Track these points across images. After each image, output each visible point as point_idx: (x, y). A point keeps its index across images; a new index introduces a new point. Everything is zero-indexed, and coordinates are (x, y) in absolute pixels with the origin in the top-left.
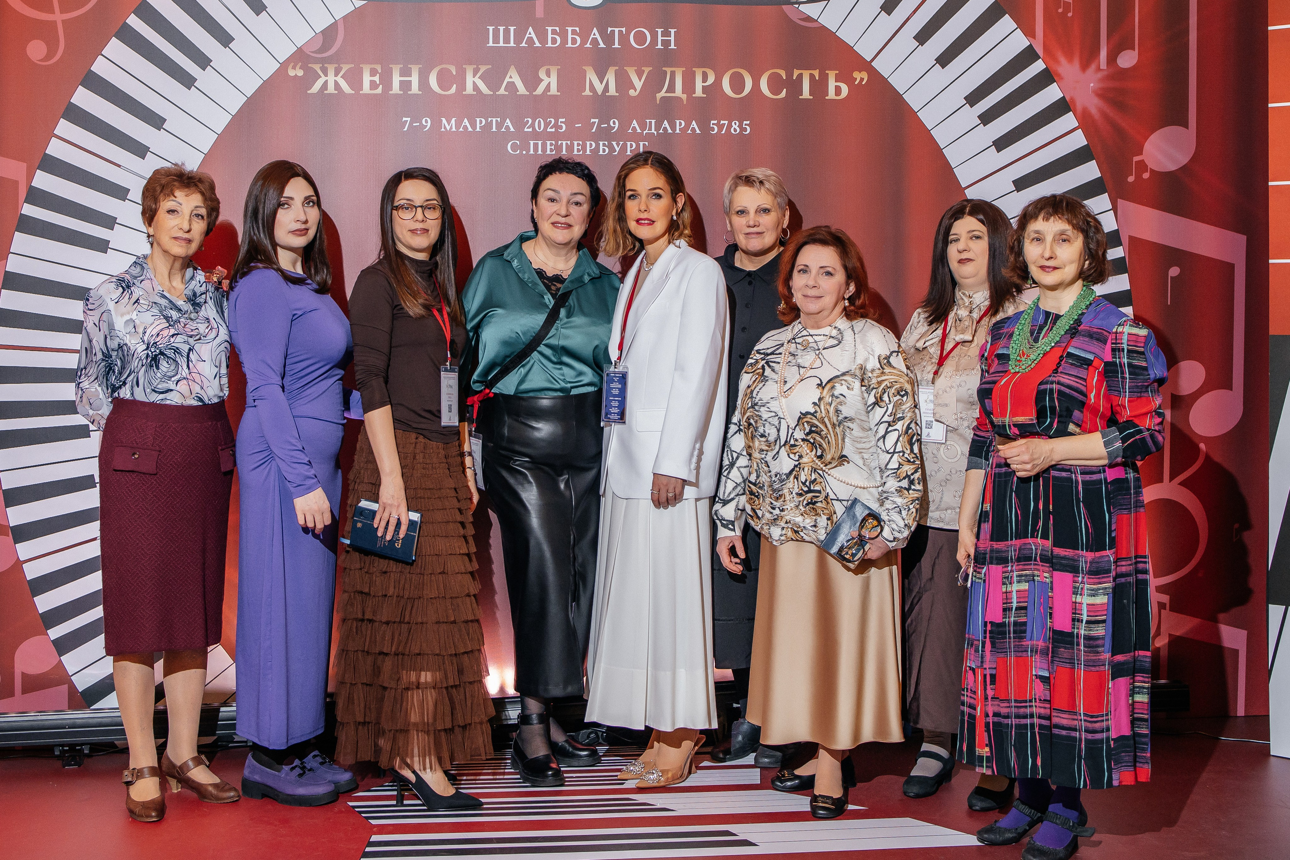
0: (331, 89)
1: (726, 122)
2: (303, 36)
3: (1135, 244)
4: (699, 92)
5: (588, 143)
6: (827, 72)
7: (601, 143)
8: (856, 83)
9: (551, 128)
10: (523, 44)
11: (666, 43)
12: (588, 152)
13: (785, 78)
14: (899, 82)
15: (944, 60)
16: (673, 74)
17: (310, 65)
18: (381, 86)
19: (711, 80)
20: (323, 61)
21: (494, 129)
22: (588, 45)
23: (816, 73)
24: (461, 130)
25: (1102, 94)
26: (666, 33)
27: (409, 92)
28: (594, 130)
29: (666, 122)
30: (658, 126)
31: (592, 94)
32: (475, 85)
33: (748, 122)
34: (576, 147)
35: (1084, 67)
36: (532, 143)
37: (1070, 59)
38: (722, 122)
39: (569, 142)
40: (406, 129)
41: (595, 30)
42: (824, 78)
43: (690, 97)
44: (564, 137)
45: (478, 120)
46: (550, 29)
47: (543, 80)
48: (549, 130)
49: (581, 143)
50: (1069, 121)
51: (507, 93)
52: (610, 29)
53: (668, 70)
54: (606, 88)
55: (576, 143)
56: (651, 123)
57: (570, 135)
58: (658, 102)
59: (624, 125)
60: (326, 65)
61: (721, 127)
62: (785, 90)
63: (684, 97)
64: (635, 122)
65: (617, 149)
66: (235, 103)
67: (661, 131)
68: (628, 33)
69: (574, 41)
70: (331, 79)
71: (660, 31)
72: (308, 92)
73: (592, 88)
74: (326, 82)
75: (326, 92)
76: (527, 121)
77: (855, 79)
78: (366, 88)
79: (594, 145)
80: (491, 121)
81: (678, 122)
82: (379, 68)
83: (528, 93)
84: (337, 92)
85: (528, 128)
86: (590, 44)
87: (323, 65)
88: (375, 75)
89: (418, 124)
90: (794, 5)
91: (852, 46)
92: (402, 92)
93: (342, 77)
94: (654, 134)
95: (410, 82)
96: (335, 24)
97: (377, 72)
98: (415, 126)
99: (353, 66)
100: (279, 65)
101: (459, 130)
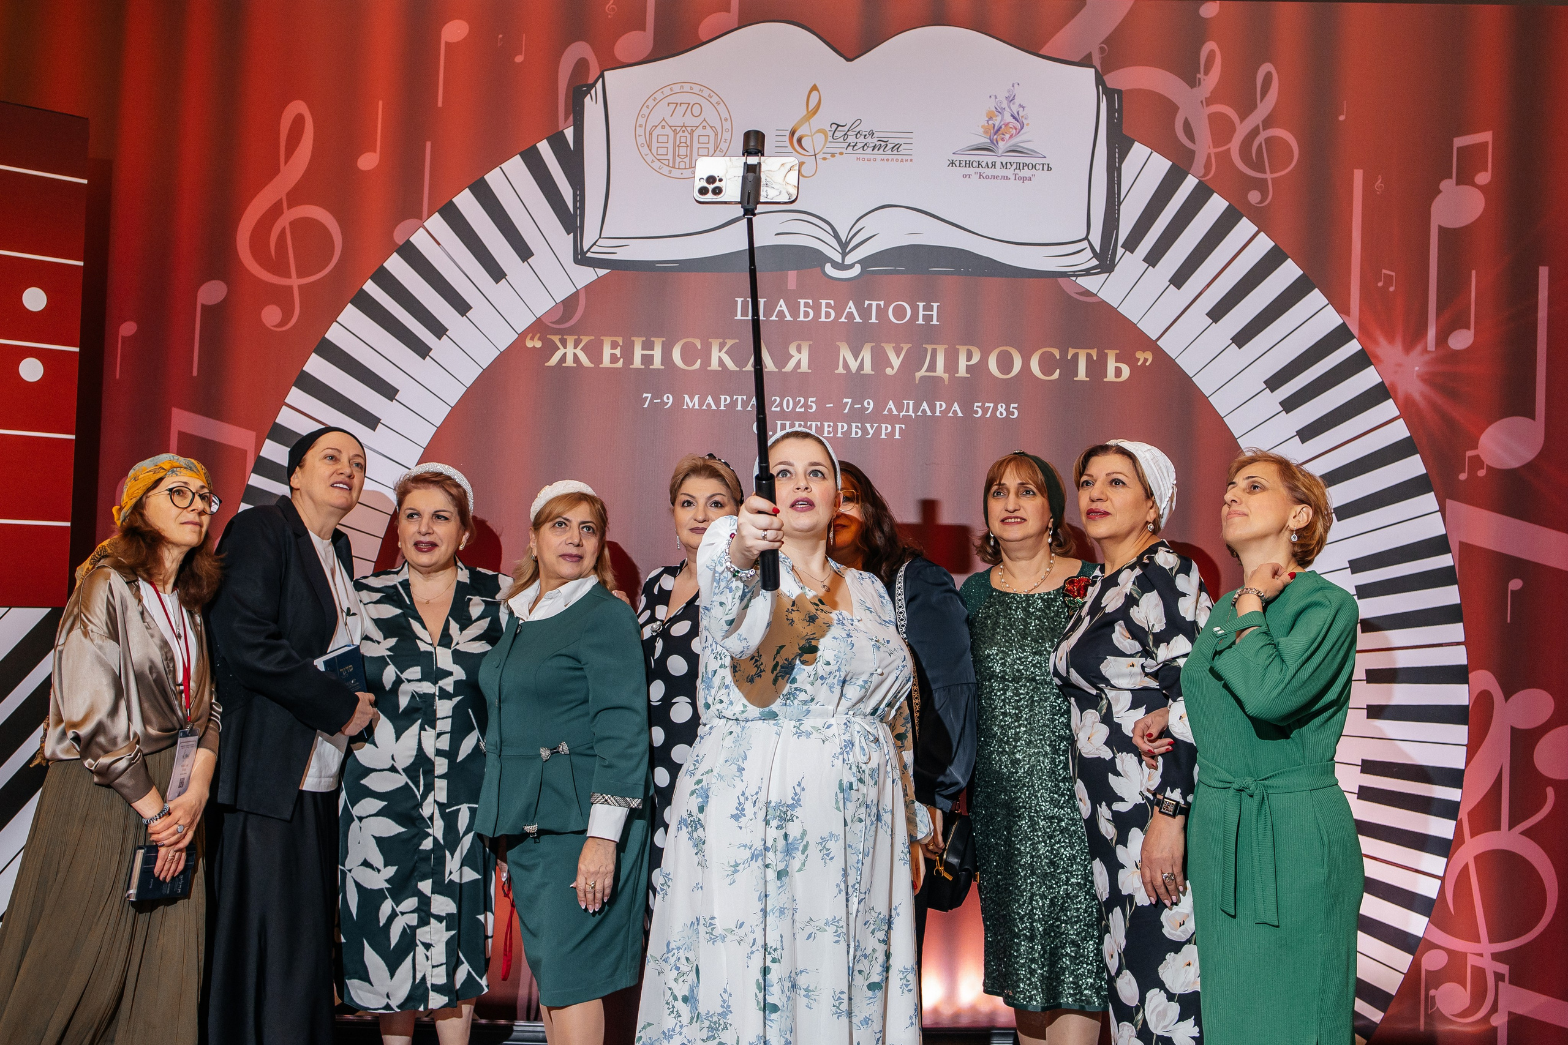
0: (570, 362)
1: (992, 405)
2: (543, 305)
3: (1466, 550)
4: (962, 371)
5: (840, 425)
6: (1106, 351)
7: (854, 425)
8: (1139, 364)
9: (801, 407)
10: (774, 318)
11: (928, 318)
12: (839, 435)
13: (1058, 357)
14: (1188, 364)
15: (1241, 339)
16: (934, 351)
17: (548, 336)
18: (622, 360)
19: (976, 359)
20: (564, 333)
21: (739, 408)
22: (843, 320)
23: (1094, 353)
24: (704, 407)
25: (1429, 379)
26: (929, 308)
27: (651, 367)
28: (846, 411)
29: (925, 404)
30: (916, 408)
31: (845, 372)
32: (720, 358)
33: (1016, 405)
34: (826, 429)
35: (1408, 348)
36: (779, 423)
37: (1391, 340)
38: (987, 405)
39: (819, 423)
40: (646, 406)
41: (851, 304)
42: (1102, 359)
43: (952, 377)
44: (814, 417)
45: (723, 397)
46: (802, 302)
47: (792, 356)
48: (798, 410)
49: (832, 424)
50: (1388, 408)
52: (867, 303)
53: (929, 347)
54: (861, 366)
55: (826, 424)
56: (908, 404)
57: (823, 415)
58: (917, 382)
59: (880, 406)
60: (565, 337)
61: (985, 410)
62: (1058, 370)
63: (946, 376)
64: (891, 402)
65: (871, 432)
66: (470, 375)
67: (919, 413)
68: (887, 306)
69: (828, 315)
70: (570, 351)
71: (921, 305)
72: (546, 364)
73: (846, 365)
74: (566, 353)
75: (564, 365)
76: (775, 400)
77: (1139, 360)
78: (606, 361)
79: (846, 426)
80: (737, 399)
81: (938, 403)
82: (620, 341)
83: (777, 370)
84: (575, 365)
85: (776, 407)
86: (845, 319)
87: (562, 336)
88: (616, 348)
89: (659, 401)
90: (1070, 278)
91: (1135, 323)
92: (643, 367)
93: (581, 349)
94: (911, 416)
95: (652, 356)
96: (577, 293)
97: (619, 345)
98: (655, 403)
99: (593, 338)
100: (517, 336)
101: (702, 408)
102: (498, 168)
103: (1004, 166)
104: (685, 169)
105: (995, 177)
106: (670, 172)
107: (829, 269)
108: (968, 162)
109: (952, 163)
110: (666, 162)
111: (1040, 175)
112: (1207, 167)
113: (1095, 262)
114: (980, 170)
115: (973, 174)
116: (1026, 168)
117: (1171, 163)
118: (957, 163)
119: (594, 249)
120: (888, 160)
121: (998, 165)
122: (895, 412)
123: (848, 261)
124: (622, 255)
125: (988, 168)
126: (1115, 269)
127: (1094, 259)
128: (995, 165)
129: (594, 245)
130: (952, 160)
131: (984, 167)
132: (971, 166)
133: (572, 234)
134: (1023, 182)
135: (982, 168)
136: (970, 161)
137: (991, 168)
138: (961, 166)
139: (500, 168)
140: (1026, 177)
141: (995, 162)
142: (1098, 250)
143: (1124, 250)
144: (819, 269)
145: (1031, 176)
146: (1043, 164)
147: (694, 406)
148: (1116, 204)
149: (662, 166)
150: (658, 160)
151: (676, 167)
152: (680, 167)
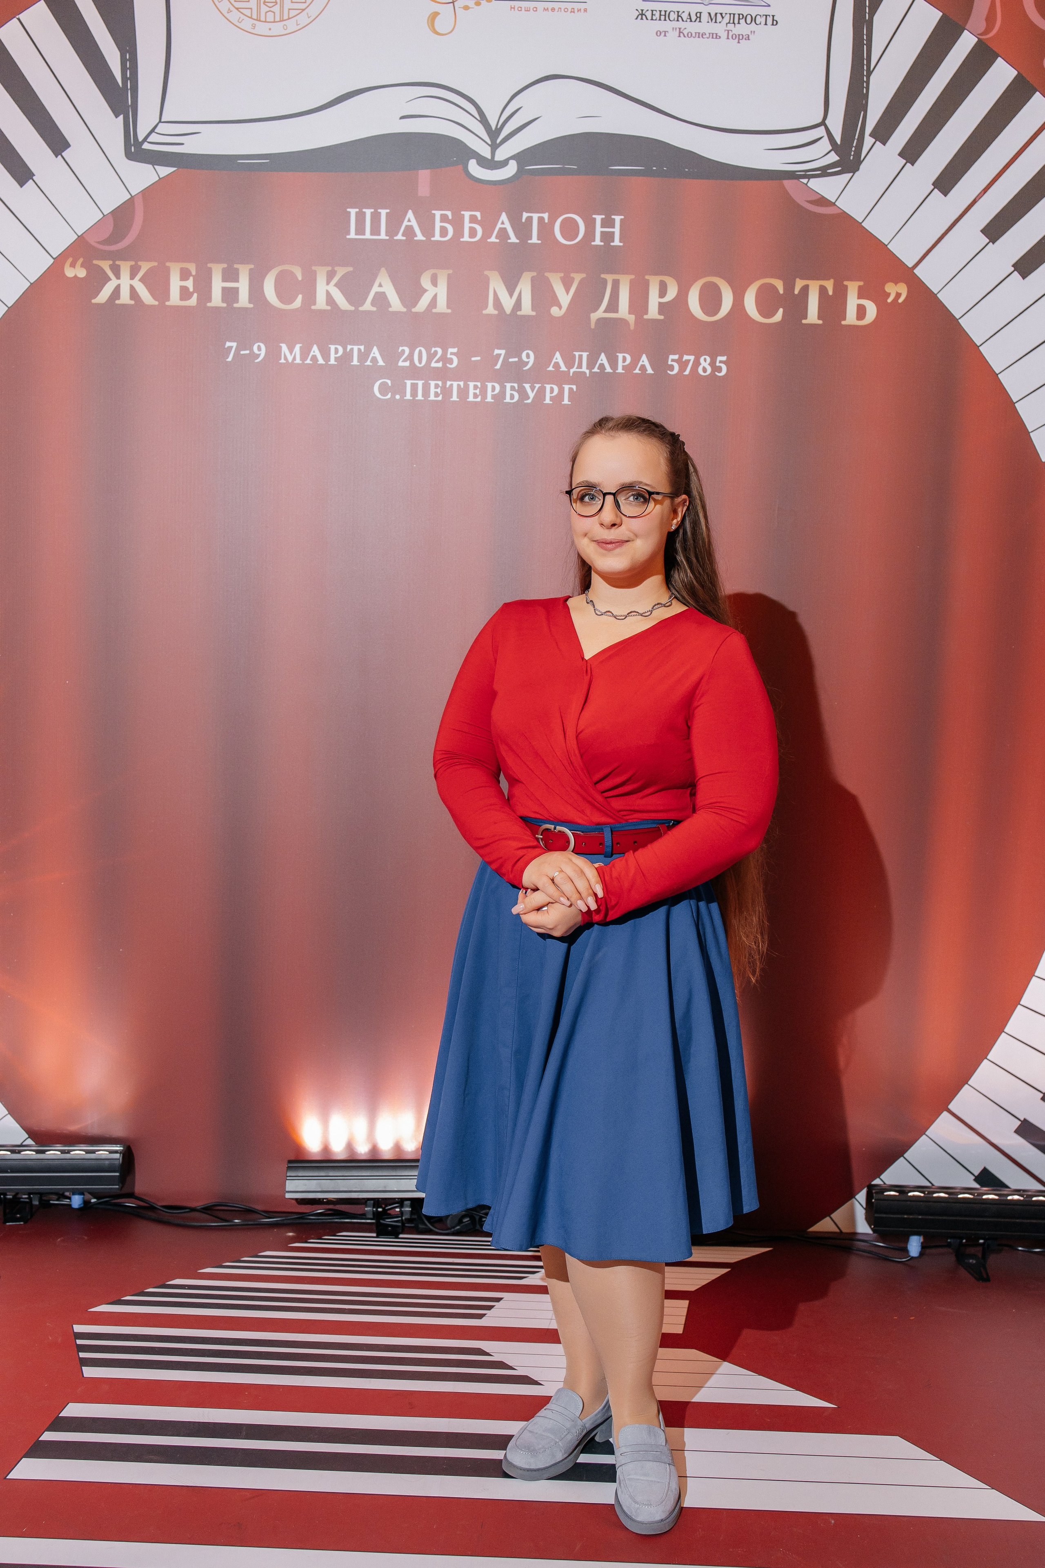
0: (125, 298)
1: (692, 358)
2: (85, 218)
4: (653, 312)
5: (489, 385)
6: (846, 283)
7: (508, 386)
8: (889, 300)
9: (437, 362)
10: (400, 237)
11: (607, 237)
12: (489, 399)
13: (781, 292)
14: (954, 300)
15: (1027, 265)
16: (616, 284)
17: (95, 262)
18: (195, 295)
19: (671, 294)
20: (115, 257)
21: (355, 362)
22: (493, 239)
23: (829, 285)
24: (308, 361)
26: (608, 223)
27: (235, 306)
28: (498, 367)
29: (603, 356)
30: (591, 364)
31: (496, 312)
32: (328, 293)
33: (724, 358)
34: (471, 391)
36: (409, 383)
38: (686, 357)
39: (462, 383)
40: (230, 359)
41: (504, 217)
42: (841, 293)
43: (639, 320)
44: (456, 375)
45: (333, 347)
46: (438, 214)
47: (426, 291)
48: (433, 365)
49: (479, 384)
51: (374, 309)
52: (525, 215)
53: (609, 278)
54: (518, 305)
55: (471, 384)
56: (581, 357)
57: (465, 373)
58: (593, 326)
59: (543, 360)
60: (117, 263)
61: (683, 365)
62: (781, 310)
63: (631, 319)
64: (558, 355)
65: (531, 395)
67: (596, 370)
68: (552, 220)
69: (473, 232)
70: (125, 282)
71: (598, 218)
72: (94, 301)
73: (498, 304)
74: (118, 287)
75: (117, 302)
76: (403, 351)
77: (889, 295)
78: (175, 298)
79: (498, 388)
80: (352, 350)
81: (620, 356)
82: (192, 268)
83: (404, 310)
84: (132, 302)
85: (404, 361)
86: (496, 238)
87: (114, 262)
88: (187, 279)
89: (248, 352)
90: (801, 180)
91: (886, 244)
92: (225, 305)
93: (140, 280)
94: (585, 373)
95: (236, 290)
96: (131, 201)
97: (191, 274)
98: (243, 354)
99: (155, 264)
100: (52, 261)
101: (306, 362)
102: (15, 21)
103: (713, 18)
104: (274, 22)
105: (701, 35)
106: (254, 26)
107: (473, 167)
108: (663, 13)
109: (642, 14)
110: (248, 12)
111: (762, 31)
112: (990, 19)
113: (833, 157)
114: (680, 24)
115: (670, 30)
116: (742, 21)
117: (941, 14)
118: (649, 14)
119: (153, 138)
120: (553, 10)
121: (705, 17)
122: (563, 368)
123: (500, 155)
124: (191, 146)
125: (691, 21)
126: (862, 167)
127: (833, 152)
128: (700, 18)
129: (154, 132)
130: (642, 10)
131: (685, 20)
132: (667, 18)
133: (122, 117)
134: (739, 42)
135: (683, 21)
136: (665, 11)
137: (695, 21)
138: (654, 18)
139: (19, 19)
140: (742, 35)
141: (700, 13)
142: (838, 140)
143: (874, 140)
144: (461, 167)
145: (749, 34)
146: (766, 16)
147: (294, 359)
148: (865, 73)
149: (242, 17)
150: (237, 9)
151: (262, 19)
152: (268, 20)
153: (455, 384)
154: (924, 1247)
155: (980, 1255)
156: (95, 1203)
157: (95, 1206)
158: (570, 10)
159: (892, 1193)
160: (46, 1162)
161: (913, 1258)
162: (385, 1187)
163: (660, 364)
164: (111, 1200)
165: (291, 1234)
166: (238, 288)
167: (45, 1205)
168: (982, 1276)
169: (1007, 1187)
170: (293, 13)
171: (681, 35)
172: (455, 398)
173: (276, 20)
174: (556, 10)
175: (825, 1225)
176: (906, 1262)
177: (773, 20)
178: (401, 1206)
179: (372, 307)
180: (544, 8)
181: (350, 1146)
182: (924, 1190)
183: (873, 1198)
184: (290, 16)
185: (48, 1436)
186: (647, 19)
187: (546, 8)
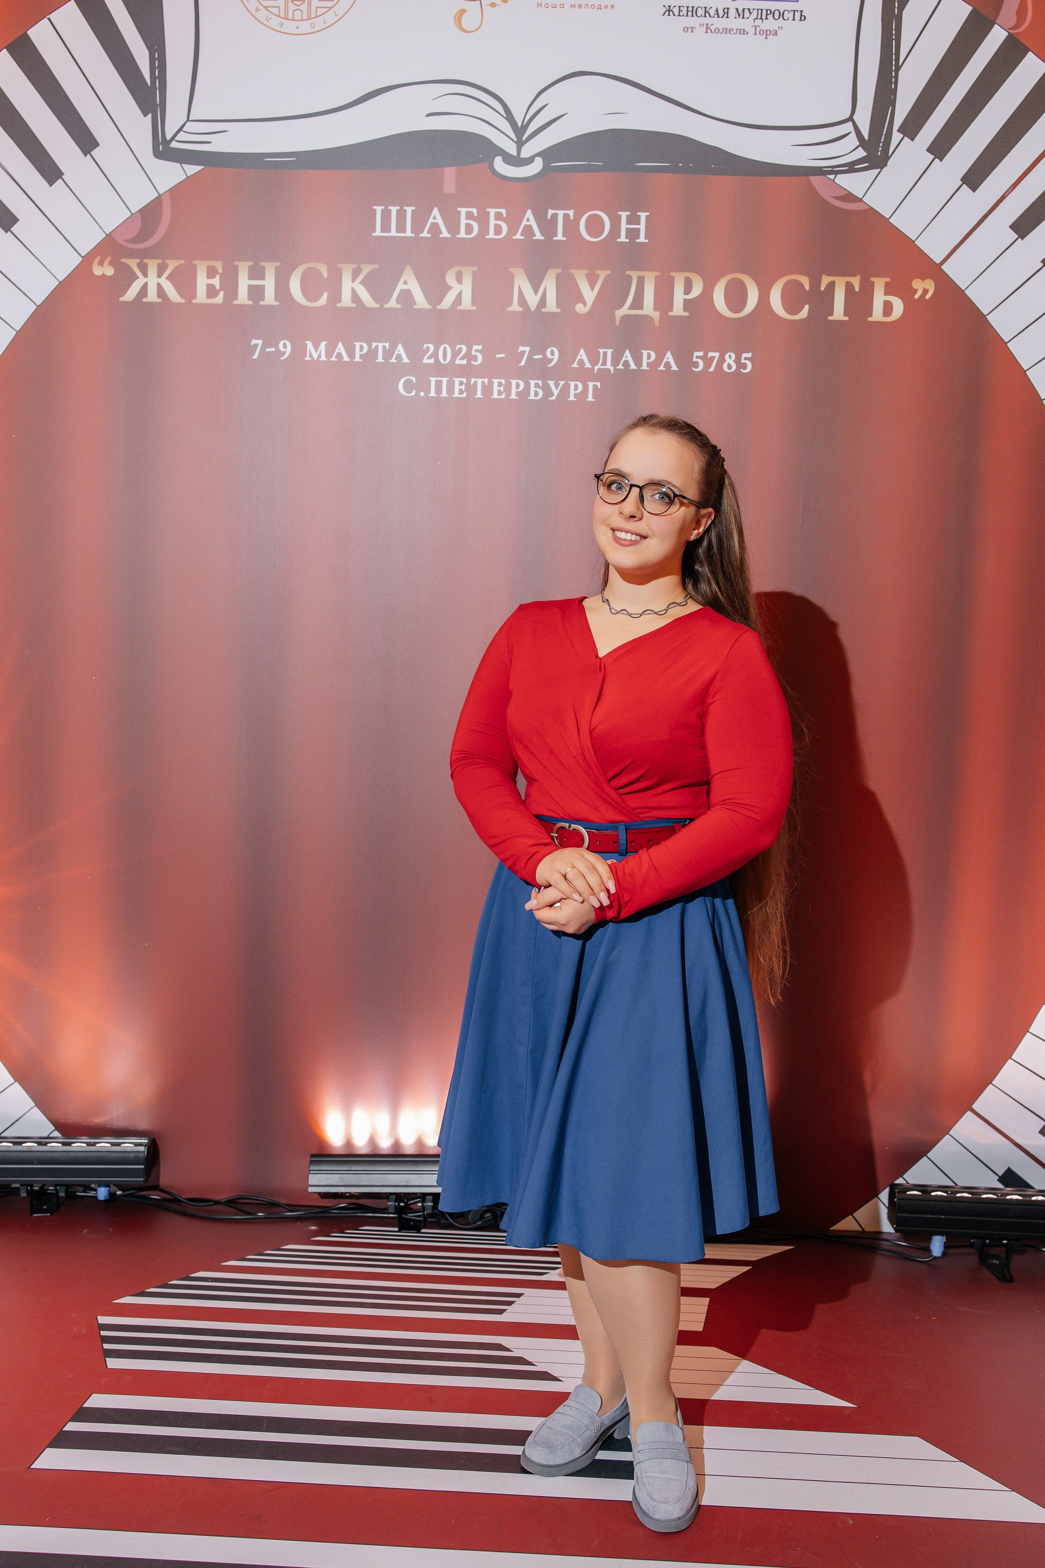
0: (152, 296)
1: (717, 355)
2: (113, 217)
4: (678, 309)
5: (514, 382)
6: (872, 279)
7: (533, 383)
8: (916, 297)
9: (462, 359)
10: (425, 234)
11: (633, 234)
12: (513, 396)
13: (807, 288)
14: (982, 297)
16: (641, 281)
17: (123, 260)
18: (222, 293)
19: (697, 291)
20: (143, 255)
21: (380, 359)
22: (518, 236)
23: (856, 281)
24: (333, 359)
26: (633, 219)
27: (261, 303)
28: (522, 364)
29: (627, 353)
30: (616, 361)
31: (521, 309)
32: (354, 293)
33: (749, 355)
34: (496, 388)
36: (433, 380)
38: (711, 354)
39: (486, 381)
40: (255, 357)
41: (529, 214)
42: (868, 290)
43: (664, 316)
44: (480, 372)
45: (358, 345)
46: (463, 211)
47: (450, 288)
48: (458, 362)
49: (503, 381)
51: (400, 306)
52: (551, 212)
53: (635, 275)
54: (543, 302)
55: (496, 382)
56: (605, 354)
57: (490, 369)
58: (617, 323)
59: (567, 356)
60: (145, 261)
61: (708, 362)
62: (807, 307)
63: (656, 315)
64: (582, 352)
65: (556, 392)
66: (20, 313)
67: (620, 367)
68: (578, 217)
69: (498, 230)
70: (152, 280)
71: (624, 215)
72: (121, 299)
73: (522, 301)
74: (145, 285)
75: (145, 300)
76: (428, 348)
77: (916, 291)
78: (201, 295)
79: (522, 385)
80: (377, 347)
81: (645, 353)
82: (219, 266)
83: (429, 307)
84: (160, 300)
85: (429, 358)
86: (522, 235)
87: (142, 260)
88: (213, 277)
89: (273, 349)
90: (827, 176)
91: (914, 240)
92: (251, 303)
93: (167, 278)
94: (609, 370)
95: (262, 288)
96: (158, 201)
97: (217, 273)
98: (268, 352)
99: (182, 262)
100: (81, 259)
101: (331, 360)
102: (45, 20)
103: (740, 14)
104: (302, 20)
105: (728, 31)
106: (282, 25)
107: (499, 164)
108: (690, 9)
109: (669, 10)
110: (276, 11)
111: (789, 26)
112: (1021, 13)
113: (861, 153)
114: (708, 20)
115: (697, 26)
116: (770, 17)
117: (971, 8)
118: (676, 11)
119: (181, 136)
120: (580, 6)
121: (732, 13)
122: (588, 365)
123: (526, 152)
124: (219, 145)
125: (718, 17)
126: (889, 162)
127: (860, 148)
128: (727, 13)
129: (181, 130)
130: (669, 6)
131: (712, 16)
132: (694, 14)
133: (150, 115)
134: (766, 38)
135: (710, 17)
136: (693, 7)
137: (722, 17)
138: (681, 14)
139: (49, 19)
140: (770, 30)
141: (728, 9)
142: (866, 135)
143: (902, 136)
144: (486, 164)
145: (777, 29)
146: (794, 11)
147: (320, 356)
148: (894, 69)
149: (271, 15)
150: (265, 7)
151: (289, 18)
152: (295, 19)
153: (479, 381)
154: (947, 1246)
155: (1004, 1256)
156: (120, 1196)
157: (120, 1198)
158: (597, 7)
159: (915, 1192)
160: (73, 1154)
161: (935, 1258)
162: (407, 1182)
163: (684, 360)
164: (135, 1192)
165: (313, 1228)
166: (264, 286)
167: (71, 1196)
168: (1005, 1276)
169: (1031, 1187)
170: (320, 11)
171: (709, 30)
172: (479, 395)
173: (304, 18)
174: (583, 7)
175: (847, 1224)
176: (931, 1262)
177: (801, 15)
178: (423, 1201)
179: (397, 305)
180: (571, 5)
181: (372, 1141)
182: (948, 1189)
183: (895, 1198)
184: (318, 14)
185: (71, 1426)
186: (674, 15)
187: (573, 5)
